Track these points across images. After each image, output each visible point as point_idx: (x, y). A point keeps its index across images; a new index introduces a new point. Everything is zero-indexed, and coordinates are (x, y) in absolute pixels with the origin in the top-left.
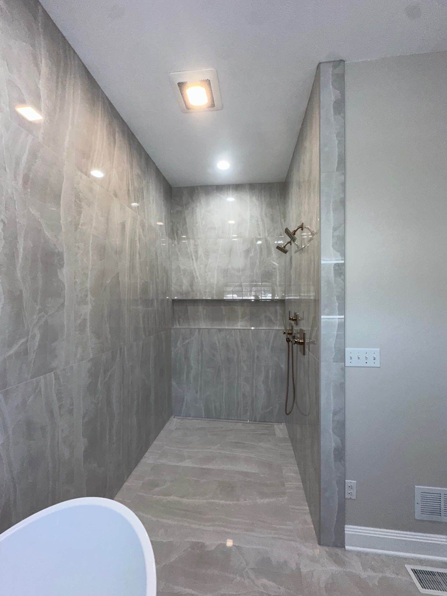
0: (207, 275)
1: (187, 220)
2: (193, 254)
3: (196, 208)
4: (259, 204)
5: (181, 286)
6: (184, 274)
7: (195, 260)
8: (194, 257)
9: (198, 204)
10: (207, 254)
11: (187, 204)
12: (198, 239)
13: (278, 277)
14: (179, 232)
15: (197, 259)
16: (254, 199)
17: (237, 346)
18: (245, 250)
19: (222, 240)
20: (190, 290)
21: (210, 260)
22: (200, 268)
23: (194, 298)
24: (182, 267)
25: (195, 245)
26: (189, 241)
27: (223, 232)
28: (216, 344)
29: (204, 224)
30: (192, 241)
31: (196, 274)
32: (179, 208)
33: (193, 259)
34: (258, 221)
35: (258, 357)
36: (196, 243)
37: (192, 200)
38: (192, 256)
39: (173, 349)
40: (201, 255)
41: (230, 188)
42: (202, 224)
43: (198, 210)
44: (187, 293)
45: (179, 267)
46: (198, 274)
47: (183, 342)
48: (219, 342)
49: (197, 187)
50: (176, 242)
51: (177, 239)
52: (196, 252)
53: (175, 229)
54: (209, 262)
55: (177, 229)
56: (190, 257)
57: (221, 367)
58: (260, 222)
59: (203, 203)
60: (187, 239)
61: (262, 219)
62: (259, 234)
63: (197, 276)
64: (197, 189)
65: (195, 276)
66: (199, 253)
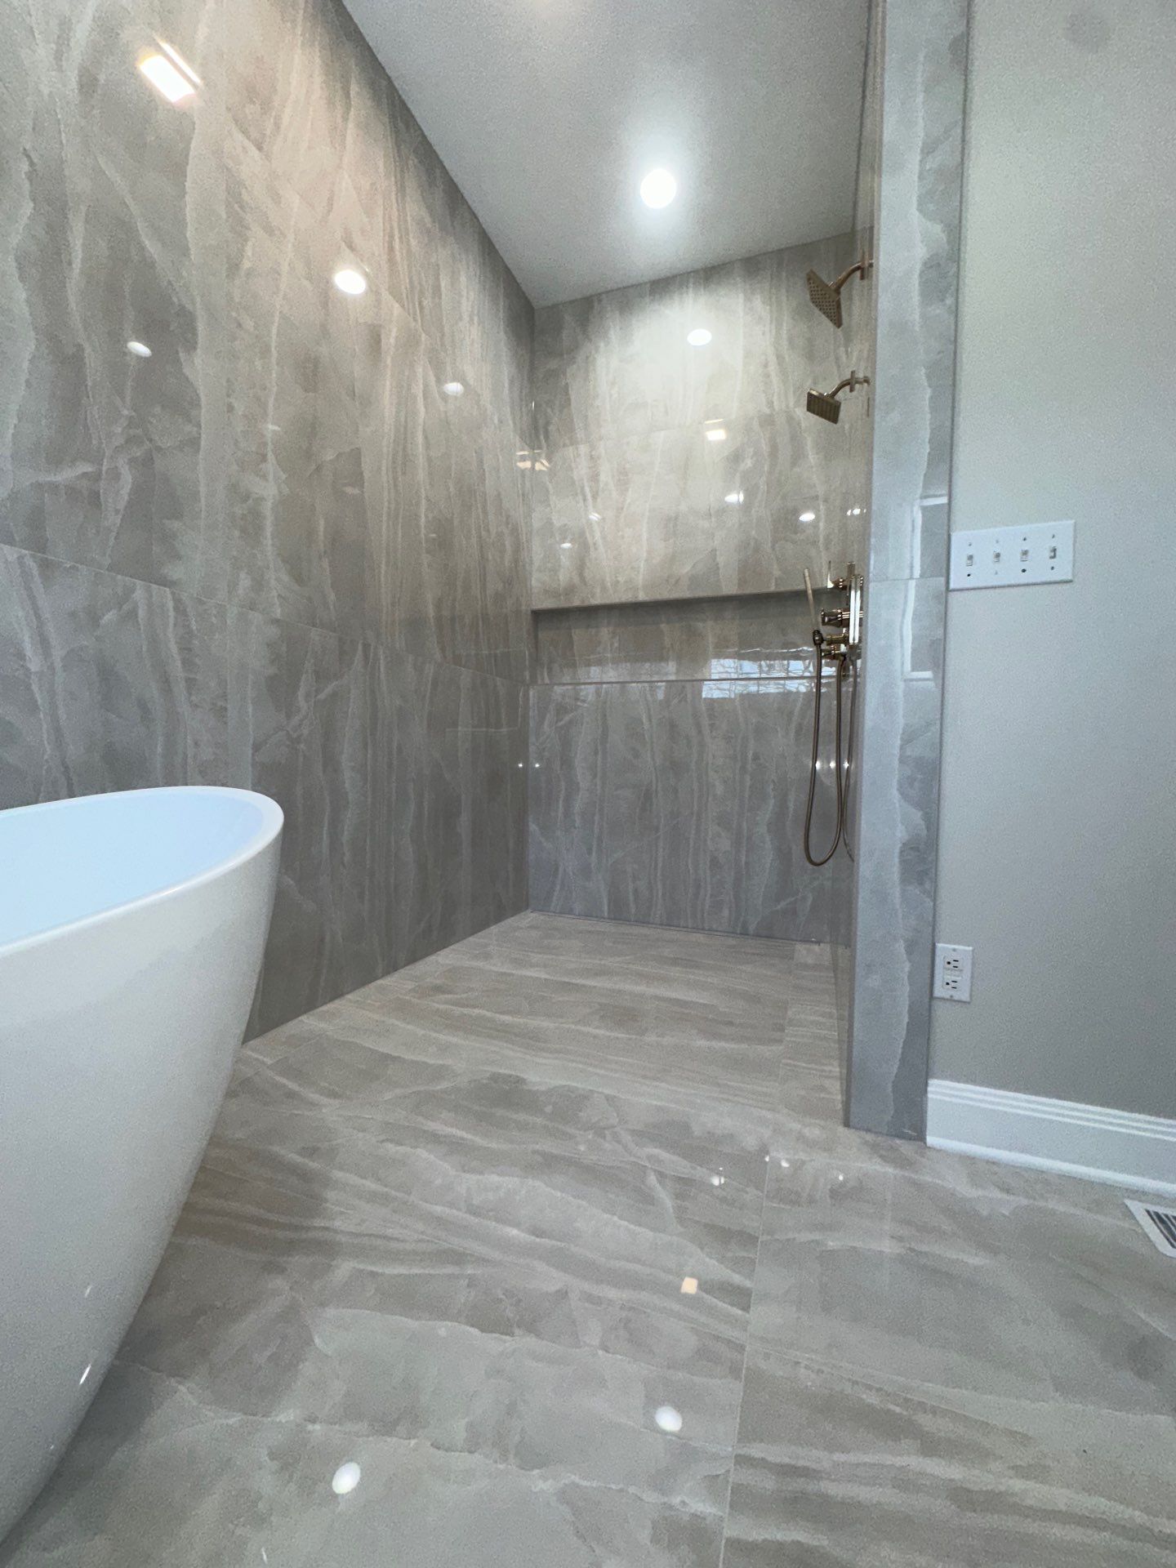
0: (623, 537)
1: (573, 393)
2: (586, 485)
3: (595, 355)
4: (772, 313)
5: (554, 571)
6: (563, 539)
7: (590, 500)
8: (587, 490)
9: (602, 344)
10: (623, 479)
11: (575, 347)
12: (601, 438)
14: (552, 427)
15: (595, 497)
16: (758, 302)
17: (700, 727)
18: (726, 457)
19: (663, 434)
20: (576, 580)
21: (630, 493)
22: (604, 520)
23: (586, 603)
24: (557, 522)
25: (592, 457)
26: (577, 448)
27: (666, 413)
28: (642, 723)
29: (615, 396)
30: (583, 449)
31: (594, 537)
32: (553, 364)
33: (585, 498)
34: (766, 365)
35: (756, 757)
36: (593, 453)
37: (587, 335)
38: (583, 488)
39: (531, 739)
40: (606, 484)
41: (688, 282)
42: (611, 396)
43: (600, 360)
44: (570, 590)
45: (549, 523)
46: (598, 537)
47: (558, 721)
48: (650, 719)
49: (599, 296)
50: (544, 457)
51: (545, 447)
52: (595, 478)
53: (541, 422)
54: (628, 501)
55: (548, 423)
56: (579, 491)
57: (654, 786)
58: (773, 368)
59: (613, 337)
60: (572, 444)
61: (780, 357)
62: (770, 404)
63: (595, 544)
64: (600, 301)
65: (591, 545)
66: (602, 477)
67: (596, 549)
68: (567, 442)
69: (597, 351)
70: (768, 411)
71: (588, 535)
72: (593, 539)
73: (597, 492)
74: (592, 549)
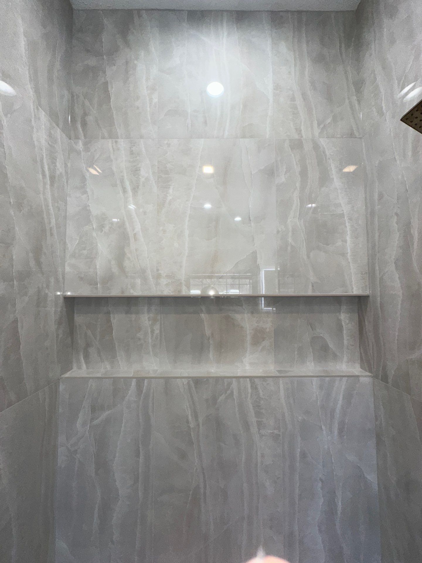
0: (164, 231)
1: (113, 90)
2: (126, 177)
3: (136, 62)
4: (295, 58)
5: (91, 259)
6: (101, 227)
7: (130, 193)
8: (127, 184)
9: (142, 53)
10: (164, 177)
11: (113, 52)
12: (141, 137)
13: (348, 238)
14: (90, 119)
15: (135, 189)
16: (283, 47)
17: (247, 426)
18: (262, 168)
19: (202, 141)
20: (115, 270)
21: (171, 191)
22: (145, 213)
23: (127, 294)
24: (95, 210)
25: (132, 153)
26: (116, 142)
27: (205, 122)
28: (188, 422)
29: (155, 100)
30: (122, 144)
31: (134, 228)
32: (92, 62)
33: (125, 191)
34: (293, 99)
35: (304, 455)
36: (134, 149)
37: (127, 43)
38: (122, 181)
39: (61, 439)
40: (147, 179)
42: (151, 100)
43: (141, 67)
44: (109, 279)
45: (86, 209)
46: (138, 227)
47: (92, 419)
48: (196, 416)
49: (138, 12)
50: (80, 146)
51: (83, 138)
52: (135, 171)
53: (79, 111)
54: (169, 198)
55: (85, 114)
56: (118, 182)
57: (202, 491)
58: (299, 102)
59: (153, 49)
60: (110, 137)
61: (304, 95)
62: (298, 130)
63: (135, 235)
64: (140, 16)
65: (131, 235)
66: (143, 172)
67: (136, 239)
68: (106, 135)
69: (137, 59)
70: (297, 137)
71: (127, 225)
72: (133, 230)
73: (138, 187)
74: (132, 240)
